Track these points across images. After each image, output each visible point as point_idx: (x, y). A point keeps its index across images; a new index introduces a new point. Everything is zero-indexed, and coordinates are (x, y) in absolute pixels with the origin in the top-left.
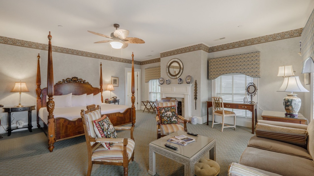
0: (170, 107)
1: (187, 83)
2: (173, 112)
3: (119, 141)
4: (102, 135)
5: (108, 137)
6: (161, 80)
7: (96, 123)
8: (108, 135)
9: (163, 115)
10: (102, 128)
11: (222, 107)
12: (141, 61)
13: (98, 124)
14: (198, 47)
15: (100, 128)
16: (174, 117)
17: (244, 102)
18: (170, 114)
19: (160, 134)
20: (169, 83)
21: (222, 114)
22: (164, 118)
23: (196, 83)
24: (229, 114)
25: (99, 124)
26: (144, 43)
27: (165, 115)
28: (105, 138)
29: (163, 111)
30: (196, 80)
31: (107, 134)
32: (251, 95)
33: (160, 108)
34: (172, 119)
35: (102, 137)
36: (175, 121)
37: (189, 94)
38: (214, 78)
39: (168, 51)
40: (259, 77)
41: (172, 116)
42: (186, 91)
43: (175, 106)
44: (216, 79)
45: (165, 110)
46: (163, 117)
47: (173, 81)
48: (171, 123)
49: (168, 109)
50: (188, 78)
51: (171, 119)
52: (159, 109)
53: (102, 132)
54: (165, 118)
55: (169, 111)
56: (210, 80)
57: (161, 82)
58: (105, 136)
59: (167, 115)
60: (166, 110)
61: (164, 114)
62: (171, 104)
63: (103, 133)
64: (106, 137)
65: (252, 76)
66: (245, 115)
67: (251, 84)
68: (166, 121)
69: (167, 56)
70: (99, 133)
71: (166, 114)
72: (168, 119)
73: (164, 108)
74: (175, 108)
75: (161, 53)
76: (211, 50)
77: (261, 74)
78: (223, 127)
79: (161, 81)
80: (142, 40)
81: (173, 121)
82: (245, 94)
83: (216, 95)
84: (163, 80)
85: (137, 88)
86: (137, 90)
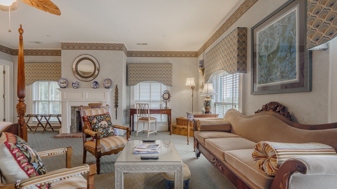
0: (103, 115)
1: (105, 87)
2: (108, 120)
3: (82, 170)
4: (29, 172)
5: (42, 173)
6: (62, 81)
7: (12, 148)
8: (40, 169)
9: (96, 127)
10: (26, 157)
11: (147, 113)
12: (13, 49)
13: (16, 149)
14: (120, 47)
15: (22, 157)
16: (111, 128)
17: (160, 108)
18: (105, 124)
19: (100, 152)
20: (76, 86)
21: (148, 120)
22: (98, 130)
23: (117, 88)
24: (153, 119)
25: (19, 148)
26: (59, 14)
27: (99, 126)
28: (37, 175)
29: (95, 121)
30: (117, 85)
31: (39, 167)
32: (166, 101)
33: (90, 117)
34: (109, 130)
35: (29, 175)
36: (113, 132)
37: (108, 102)
38: (134, 84)
39: (75, 42)
40: (171, 86)
41: (108, 126)
42: (105, 97)
43: (109, 114)
44: (135, 86)
45: (97, 119)
46: (97, 128)
47: (82, 84)
48: (108, 136)
49: (101, 118)
50: (107, 81)
51: (107, 131)
52: (88, 119)
53: (28, 165)
54: (100, 130)
55: (103, 120)
56: (129, 87)
57: (62, 85)
58: (37, 171)
59: (102, 126)
60: (99, 119)
61: (97, 124)
62: (103, 111)
63: (30, 167)
64: (39, 173)
65: (167, 85)
66: (160, 120)
67: (166, 92)
68: (102, 134)
69: (74, 48)
70: (21, 169)
71: (100, 124)
72: (104, 131)
73: (94, 117)
74: (109, 115)
75: (62, 43)
76: (130, 54)
77: (173, 83)
78: (149, 133)
79: (63, 83)
80: (57, 9)
81: (110, 132)
82: (160, 101)
83: (135, 102)
84: (66, 82)
85: (3, 94)
86: (4, 97)
